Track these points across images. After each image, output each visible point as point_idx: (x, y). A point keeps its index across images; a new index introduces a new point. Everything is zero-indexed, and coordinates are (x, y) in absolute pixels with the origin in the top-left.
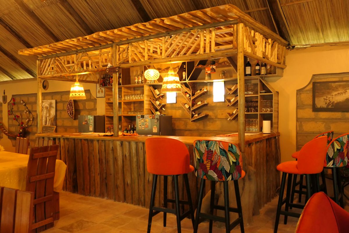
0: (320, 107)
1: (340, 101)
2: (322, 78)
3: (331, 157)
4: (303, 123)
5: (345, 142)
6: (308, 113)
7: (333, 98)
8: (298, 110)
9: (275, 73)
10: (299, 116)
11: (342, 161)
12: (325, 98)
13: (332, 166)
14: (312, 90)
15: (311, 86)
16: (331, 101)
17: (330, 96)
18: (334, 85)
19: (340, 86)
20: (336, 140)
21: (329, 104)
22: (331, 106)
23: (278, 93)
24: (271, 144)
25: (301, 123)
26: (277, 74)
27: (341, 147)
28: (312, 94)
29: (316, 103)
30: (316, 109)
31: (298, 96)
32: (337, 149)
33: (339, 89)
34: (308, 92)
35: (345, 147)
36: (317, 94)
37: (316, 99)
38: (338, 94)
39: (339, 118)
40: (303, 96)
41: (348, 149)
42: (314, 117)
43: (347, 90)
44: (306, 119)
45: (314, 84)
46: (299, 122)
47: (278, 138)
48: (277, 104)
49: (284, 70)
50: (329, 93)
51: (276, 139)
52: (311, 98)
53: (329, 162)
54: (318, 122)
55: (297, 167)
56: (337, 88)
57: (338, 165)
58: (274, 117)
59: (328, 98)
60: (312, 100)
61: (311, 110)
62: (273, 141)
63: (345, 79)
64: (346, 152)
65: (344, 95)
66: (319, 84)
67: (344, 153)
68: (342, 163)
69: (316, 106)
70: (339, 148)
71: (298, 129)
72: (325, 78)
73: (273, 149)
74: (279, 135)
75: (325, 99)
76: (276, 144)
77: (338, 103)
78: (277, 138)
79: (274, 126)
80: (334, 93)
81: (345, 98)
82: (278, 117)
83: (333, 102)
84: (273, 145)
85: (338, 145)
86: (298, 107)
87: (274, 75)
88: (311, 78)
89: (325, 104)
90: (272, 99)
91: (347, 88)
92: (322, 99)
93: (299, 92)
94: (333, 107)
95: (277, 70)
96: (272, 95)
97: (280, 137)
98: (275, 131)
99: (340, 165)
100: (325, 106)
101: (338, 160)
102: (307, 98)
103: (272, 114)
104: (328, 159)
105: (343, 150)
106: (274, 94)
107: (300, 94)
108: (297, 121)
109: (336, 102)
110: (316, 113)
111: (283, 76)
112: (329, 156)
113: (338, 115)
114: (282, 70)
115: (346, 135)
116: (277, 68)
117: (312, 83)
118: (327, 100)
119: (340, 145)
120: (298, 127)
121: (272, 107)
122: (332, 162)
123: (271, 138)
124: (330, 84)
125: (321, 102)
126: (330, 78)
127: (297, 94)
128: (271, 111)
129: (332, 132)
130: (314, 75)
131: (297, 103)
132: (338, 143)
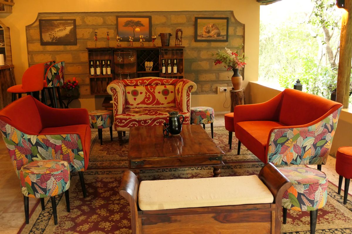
0: (46, 41)
1: (62, 36)
2: (47, 16)
3: (50, 79)
4: (33, 55)
5: (60, 68)
6: (37, 46)
7: (56, 34)
8: (29, 44)
9: (4, 10)
10: (30, 50)
11: (59, 82)
12: (50, 33)
13: (52, 86)
14: (39, 26)
15: (37, 23)
16: (55, 37)
17: (53, 32)
18: (56, 23)
19: (61, 23)
20: (53, 66)
21: (53, 39)
22: (55, 40)
23: (9, 28)
24: (6, 75)
25: (32, 55)
26: (5, 11)
27: (57, 71)
28: (39, 30)
29: (43, 38)
30: (43, 43)
31: (27, 32)
32: (54, 73)
33: (60, 26)
34: (36, 28)
35: (60, 71)
36: (43, 30)
37: (43, 35)
38: (60, 30)
39: (62, 50)
40: (32, 31)
41: (63, 73)
42: (42, 50)
43: (66, 28)
44: (36, 52)
45: (41, 21)
46: (30, 55)
47: (13, 70)
48: (9, 39)
49: (13, 7)
50: (53, 29)
51: (10, 71)
52: (39, 33)
53: (49, 83)
54: (46, 55)
55: (22, 88)
56: (58, 26)
57: (55, 85)
58: (7, 51)
59: (52, 34)
60: (39, 35)
61: (40, 44)
62: (8, 72)
63: (64, 18)
64: (61, 75)
65: (64, 31)
66: (44, 22)
67: (59, 76)
68: (59, 83)
69: (44, 40)
70: (56, 72)
71: (30, 61)
72: (48, 16)
73: (9, 80)
74: (14, 68)
75: (50, 35)
76: (10, 75)
77: (60, 38)
78: (11, 69)
79: (7, 59)
80: (57, 30)
81: (65, 34)
82: (11, 51)
83: (57, 37)
84: (8, 76)
85: (54, 70)
86: (28, 42)
87: (2, 11)
88: (37, 16)
89: (50, 38)
90: (3, 35)
91: (66, 26)
92: (47, 34)
93: (28, 28)
94: (57, 41)
95: (5, 7)
96: (3, 30)
97: (15, 69)
98: (9, 64)
99: (57, 85)
100: (50, 40)
101: (56, 81)
102: (35, 33)
103: (5, 48)
104: (49, 81)
105: (59, 74)
106: (5, 29)
107: (29, 30)
108: (28, 54)
109: (58, 37)
110: (44, 46)
111: (12, 13)
112: (48, 79)
113: (61, 48)
114: (11, 7)
115: (60, 62)
116: (4, 5)
117: (38, 20)
118: (51, 35)
119: (56, 70)
120: (30, 59)
121: (4, 42)
122: (51, 83)
123: (5, 69)
124: (53, 21)
125: (47, 38)
126: (52, 16)
127: (26, 30)
128: (4, 45)
129: (53, 61)
130: (39, 13)
131: (27, 38)
132: (55, 69)
